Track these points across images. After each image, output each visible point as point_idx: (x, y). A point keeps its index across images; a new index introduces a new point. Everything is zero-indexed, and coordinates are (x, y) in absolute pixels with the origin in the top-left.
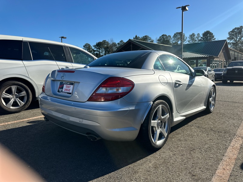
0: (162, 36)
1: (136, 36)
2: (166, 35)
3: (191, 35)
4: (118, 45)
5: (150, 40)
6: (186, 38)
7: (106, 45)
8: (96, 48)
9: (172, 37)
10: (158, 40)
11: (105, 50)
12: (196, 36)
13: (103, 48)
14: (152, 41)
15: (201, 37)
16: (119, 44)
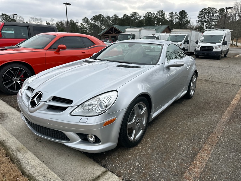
0: (148, 13)
1: (125, 14)
2: (151, 13)
3: (171, 13)
4: (112, 19)
5: (138, 15)
6: (166, 16)
7: (101, 19)
8: (93, 21)
9: (155, 14)
10: (144, 17)
11: (101, 22)
12: (174, 14)
13: (99, 21)
14: (140, 17)
15: (178, 16)
16: (113, 17)
